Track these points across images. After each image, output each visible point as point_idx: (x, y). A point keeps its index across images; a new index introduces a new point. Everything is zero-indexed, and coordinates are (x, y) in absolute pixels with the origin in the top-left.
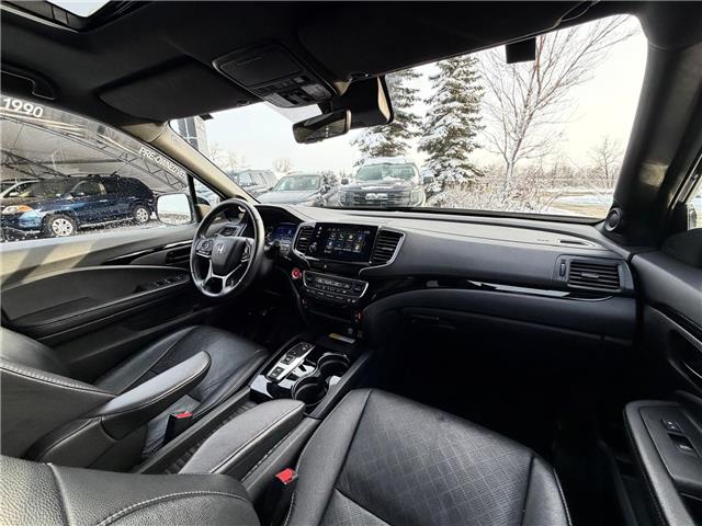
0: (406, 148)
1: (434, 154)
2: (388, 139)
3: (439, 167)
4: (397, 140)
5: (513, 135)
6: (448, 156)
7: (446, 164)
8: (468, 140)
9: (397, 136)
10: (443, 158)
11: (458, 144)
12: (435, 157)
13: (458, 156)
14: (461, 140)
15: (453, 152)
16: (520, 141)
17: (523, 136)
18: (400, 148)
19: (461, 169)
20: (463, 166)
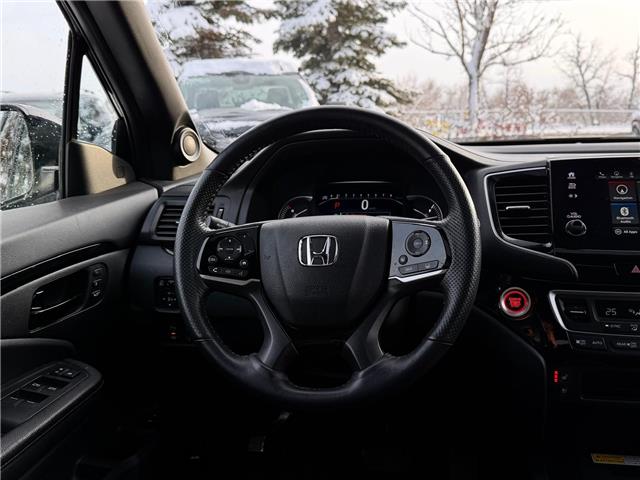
0: (249, 42)
1: (308, 57)
2: (210, 21)
3: (324, 84)
4: (228, 25)
5: (470, 18)
6: (340, 61)
7: (339, 78)
8: (376, 29)
9: (225, 15)
10: (332, 66)
11: (358, 36)
12: (312, 65)
13: (358, 62)
14: (362, 29)
15: (351, 53)
16: (487, 31)
17: (491, 22)
18: (237, 43)
19: (369, 90)
20: (371, 83)
